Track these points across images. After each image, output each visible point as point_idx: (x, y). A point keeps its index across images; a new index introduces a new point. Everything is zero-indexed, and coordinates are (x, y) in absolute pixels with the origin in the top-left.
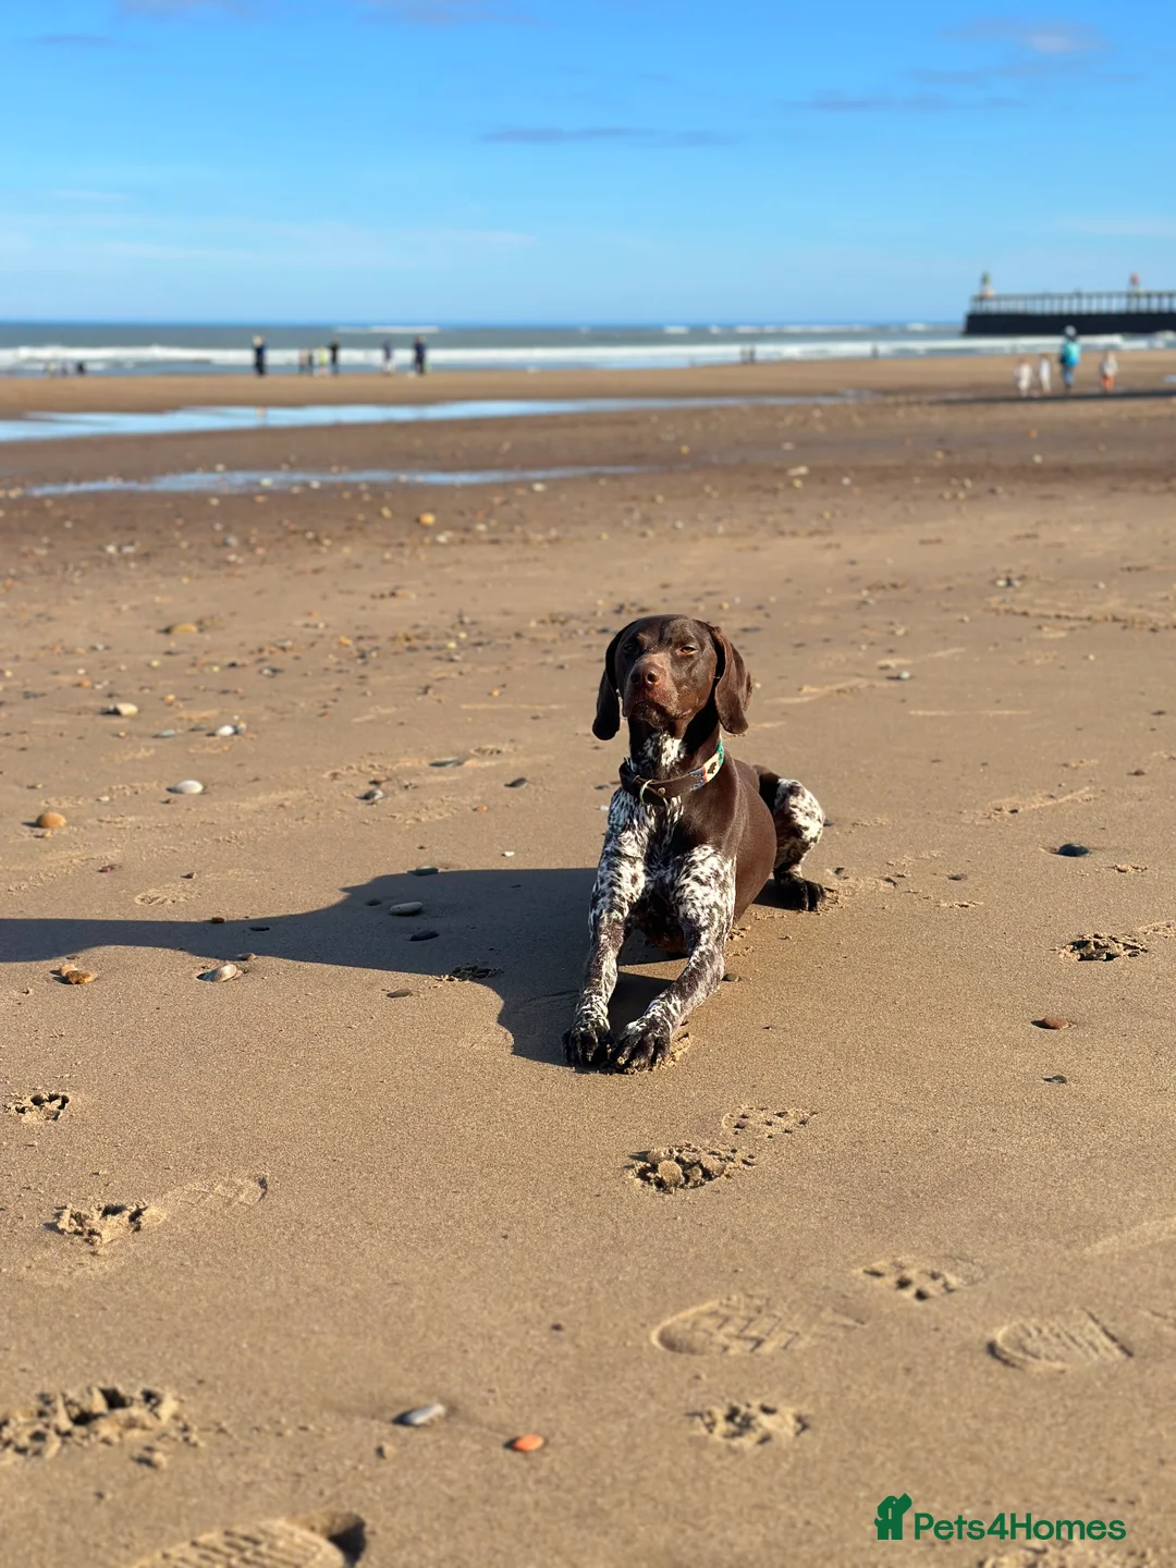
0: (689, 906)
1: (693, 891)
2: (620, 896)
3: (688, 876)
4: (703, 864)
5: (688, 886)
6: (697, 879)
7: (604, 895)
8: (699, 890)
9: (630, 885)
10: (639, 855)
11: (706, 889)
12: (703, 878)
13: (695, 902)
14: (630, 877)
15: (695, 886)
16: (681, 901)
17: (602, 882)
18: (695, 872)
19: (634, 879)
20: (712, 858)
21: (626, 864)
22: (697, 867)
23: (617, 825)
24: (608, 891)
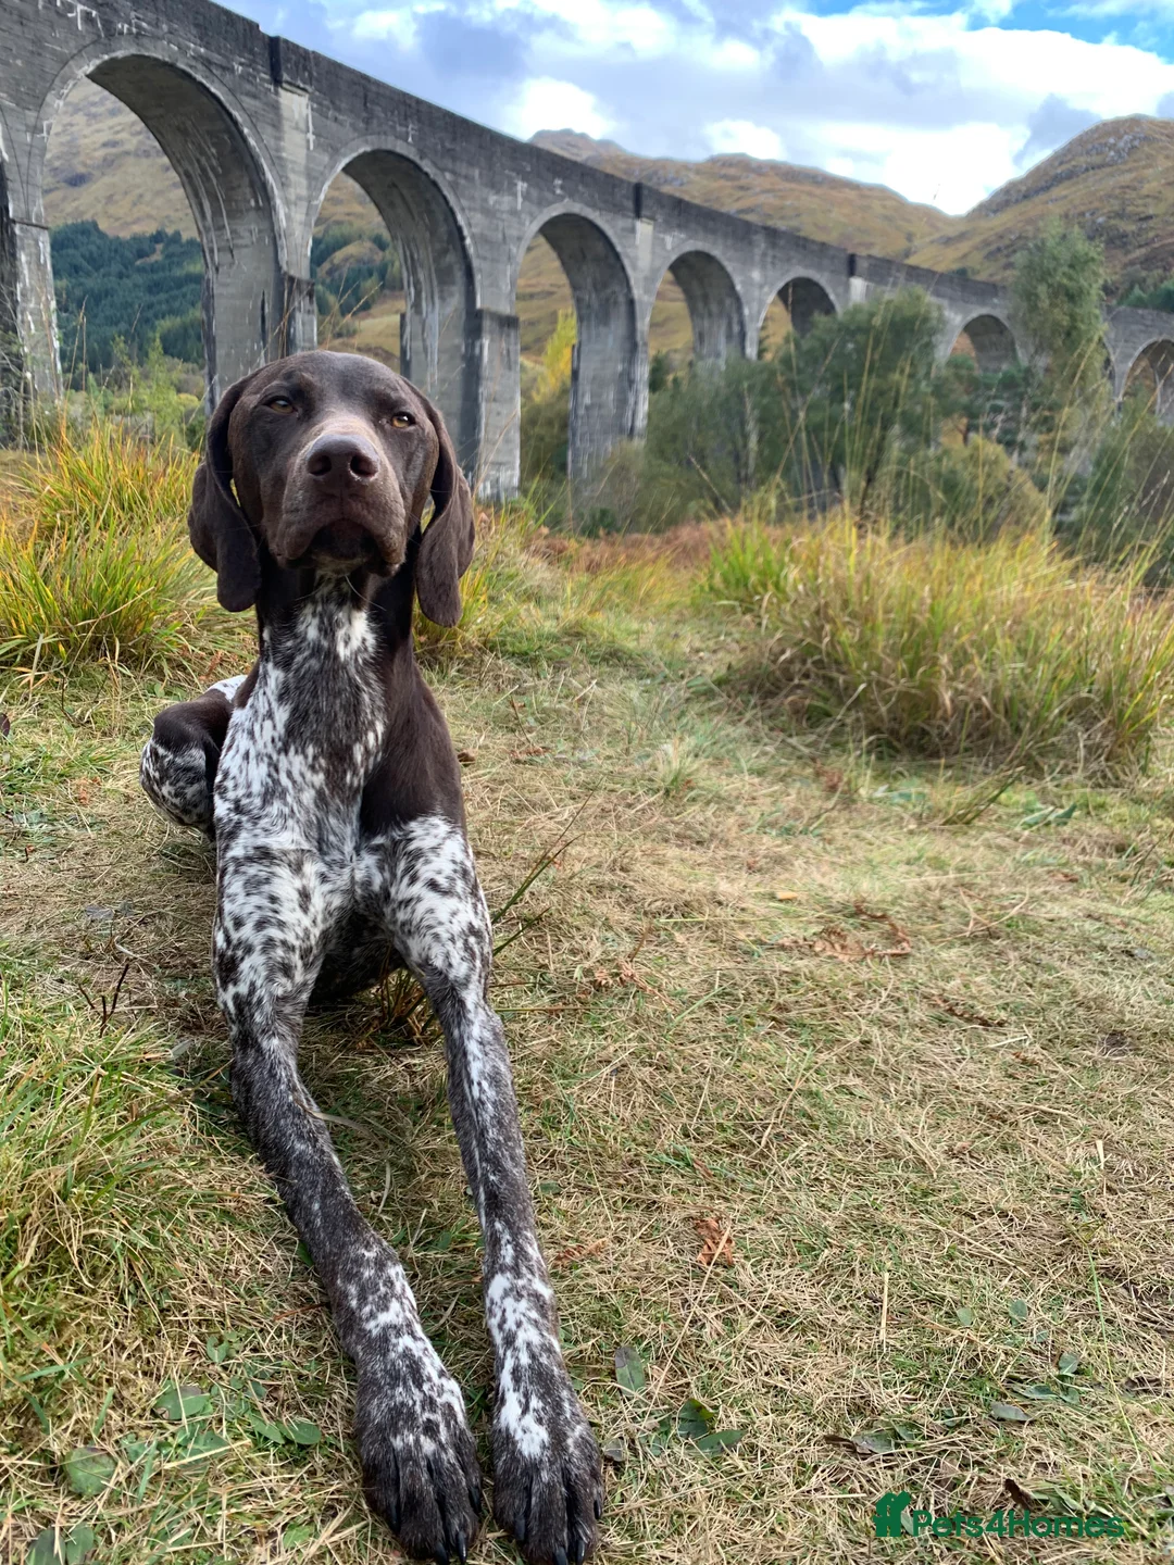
0: (428, 939)
1: (431, 911)
2: (284, 943)
3: (414, 880)
4: (438, 855)
5: (419, 899)
6: (433, 885)
7: (249, 950)
8: (442, 907)
9: (299, 914)
10: (306, 846)
11: (452, 903)
12: (442, 881)
13: (439, 930)
14: (295, 896)
15: (431, 899)
16: (409, 929)
17: (238, 923)
18: (425, 871)
19: (305, 896)
20: (448, 842)
21: (284, 871)
22: (427, 862)
23: (249, 795)
24: (257, 940)
